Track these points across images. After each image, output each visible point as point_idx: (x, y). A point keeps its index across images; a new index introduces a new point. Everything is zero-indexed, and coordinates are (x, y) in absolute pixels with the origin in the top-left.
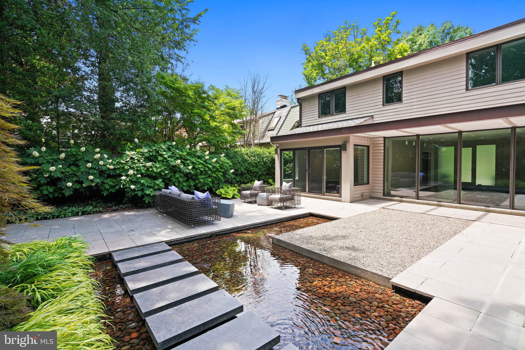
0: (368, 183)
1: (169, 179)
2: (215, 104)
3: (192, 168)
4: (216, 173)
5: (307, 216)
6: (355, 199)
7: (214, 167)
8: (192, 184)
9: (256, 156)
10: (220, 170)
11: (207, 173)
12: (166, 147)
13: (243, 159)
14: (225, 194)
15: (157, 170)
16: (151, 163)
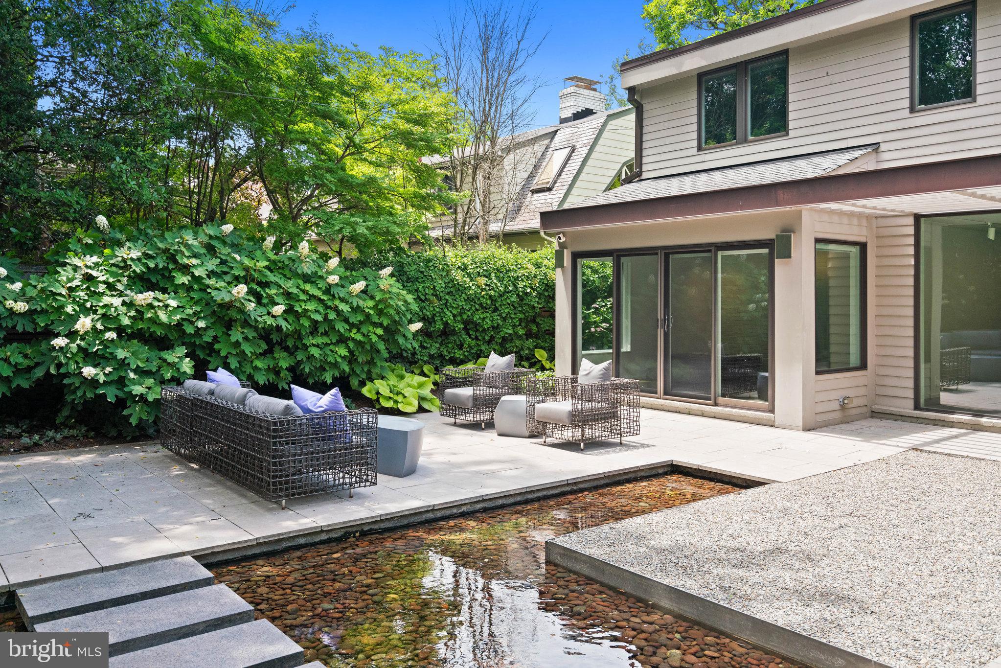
0: (863, 366)
1: (210, 348)
2: (363, 105)
3: (285, 311)
4: (364, 330)
5: (660, 471)
6: (821, 418)
7: (356, 309)
8: (284, 364)
9: (493, 275)
10: (375, 319)
11: (333, 328)
12: (200, 242)
13: (450, 285)
14: (390, 398)
15: (170, 316)
16: (151, 294)
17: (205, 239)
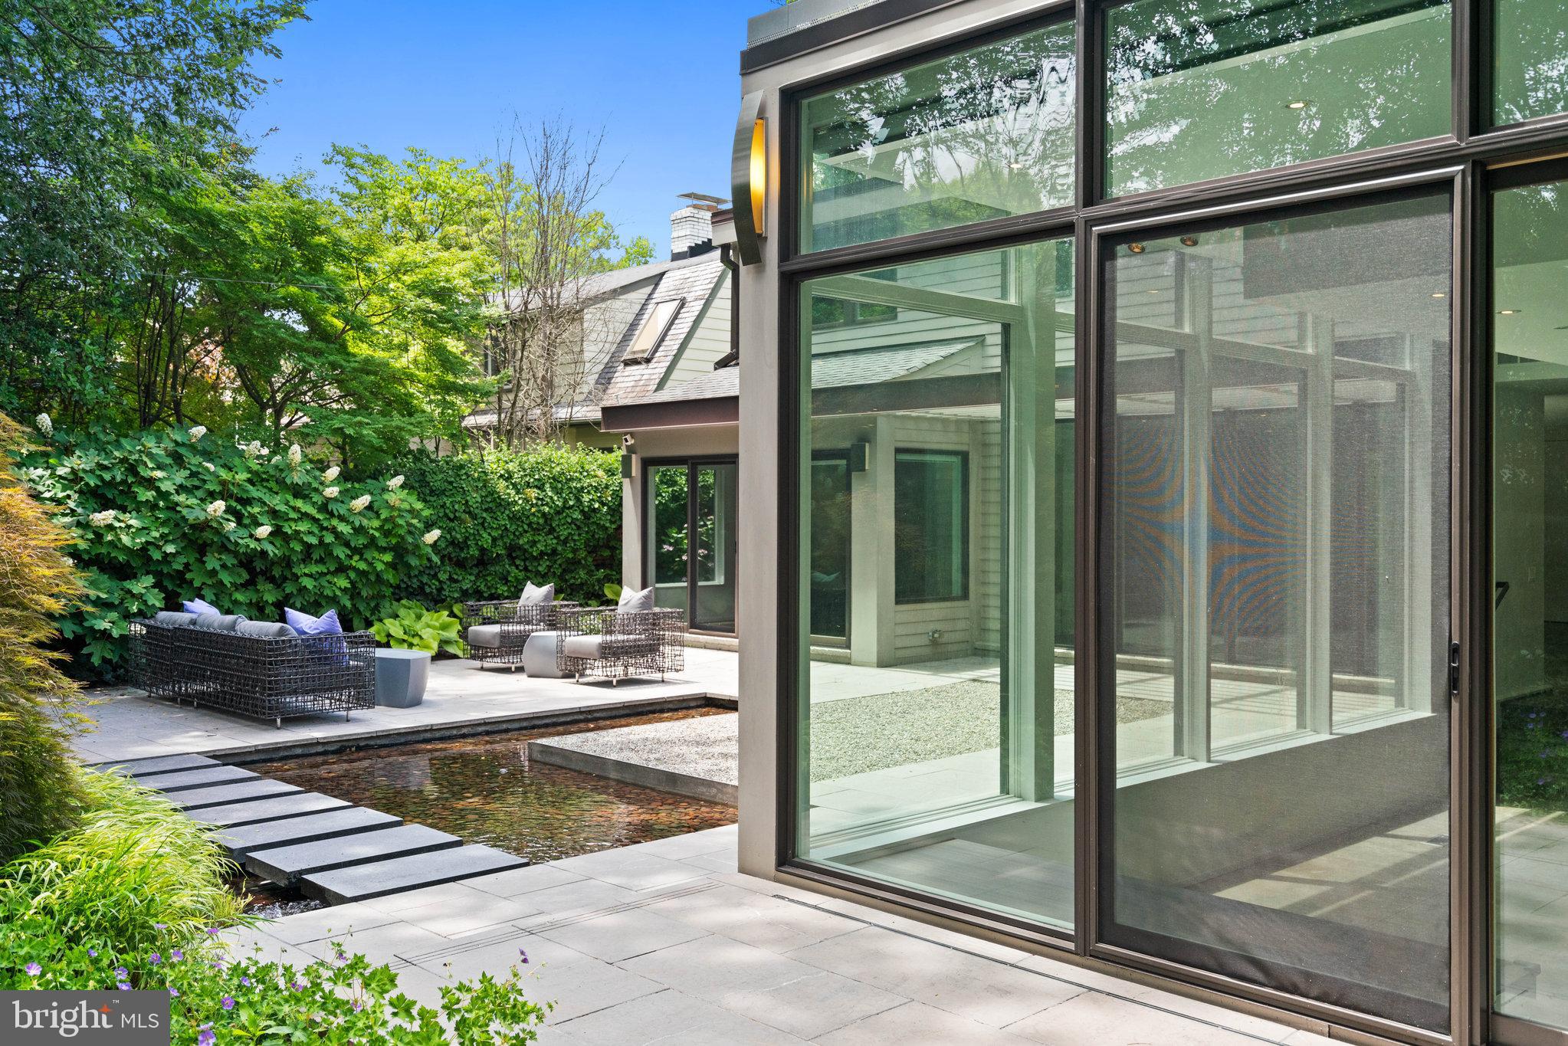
0: (965, 595)
1: (180, 577)
3: (271, 534)
4: (368, 555)
5: (693, 704)
6: (901, 654)
7: (359, 530)
8: (270, 598)
9: (548, 485)
10: (382, 543)
11: (331, 554)
12: (166, 449)
13: (489, 499)
14: (404, 641)
15: (133, 538)
16: (111, 513)
17: (171, 446)
